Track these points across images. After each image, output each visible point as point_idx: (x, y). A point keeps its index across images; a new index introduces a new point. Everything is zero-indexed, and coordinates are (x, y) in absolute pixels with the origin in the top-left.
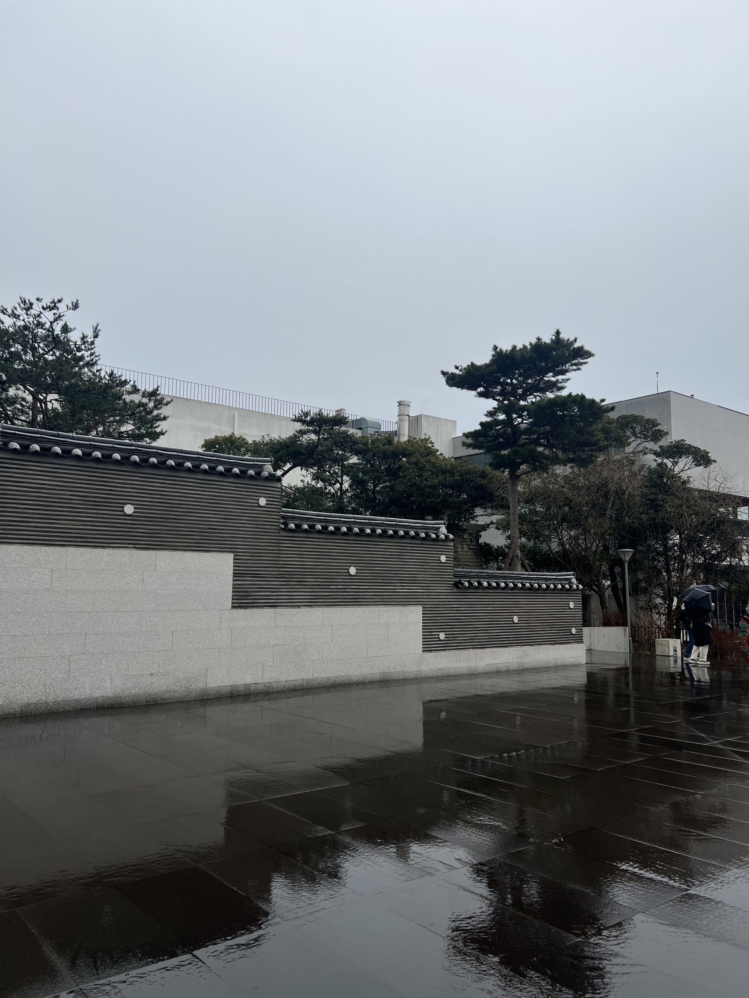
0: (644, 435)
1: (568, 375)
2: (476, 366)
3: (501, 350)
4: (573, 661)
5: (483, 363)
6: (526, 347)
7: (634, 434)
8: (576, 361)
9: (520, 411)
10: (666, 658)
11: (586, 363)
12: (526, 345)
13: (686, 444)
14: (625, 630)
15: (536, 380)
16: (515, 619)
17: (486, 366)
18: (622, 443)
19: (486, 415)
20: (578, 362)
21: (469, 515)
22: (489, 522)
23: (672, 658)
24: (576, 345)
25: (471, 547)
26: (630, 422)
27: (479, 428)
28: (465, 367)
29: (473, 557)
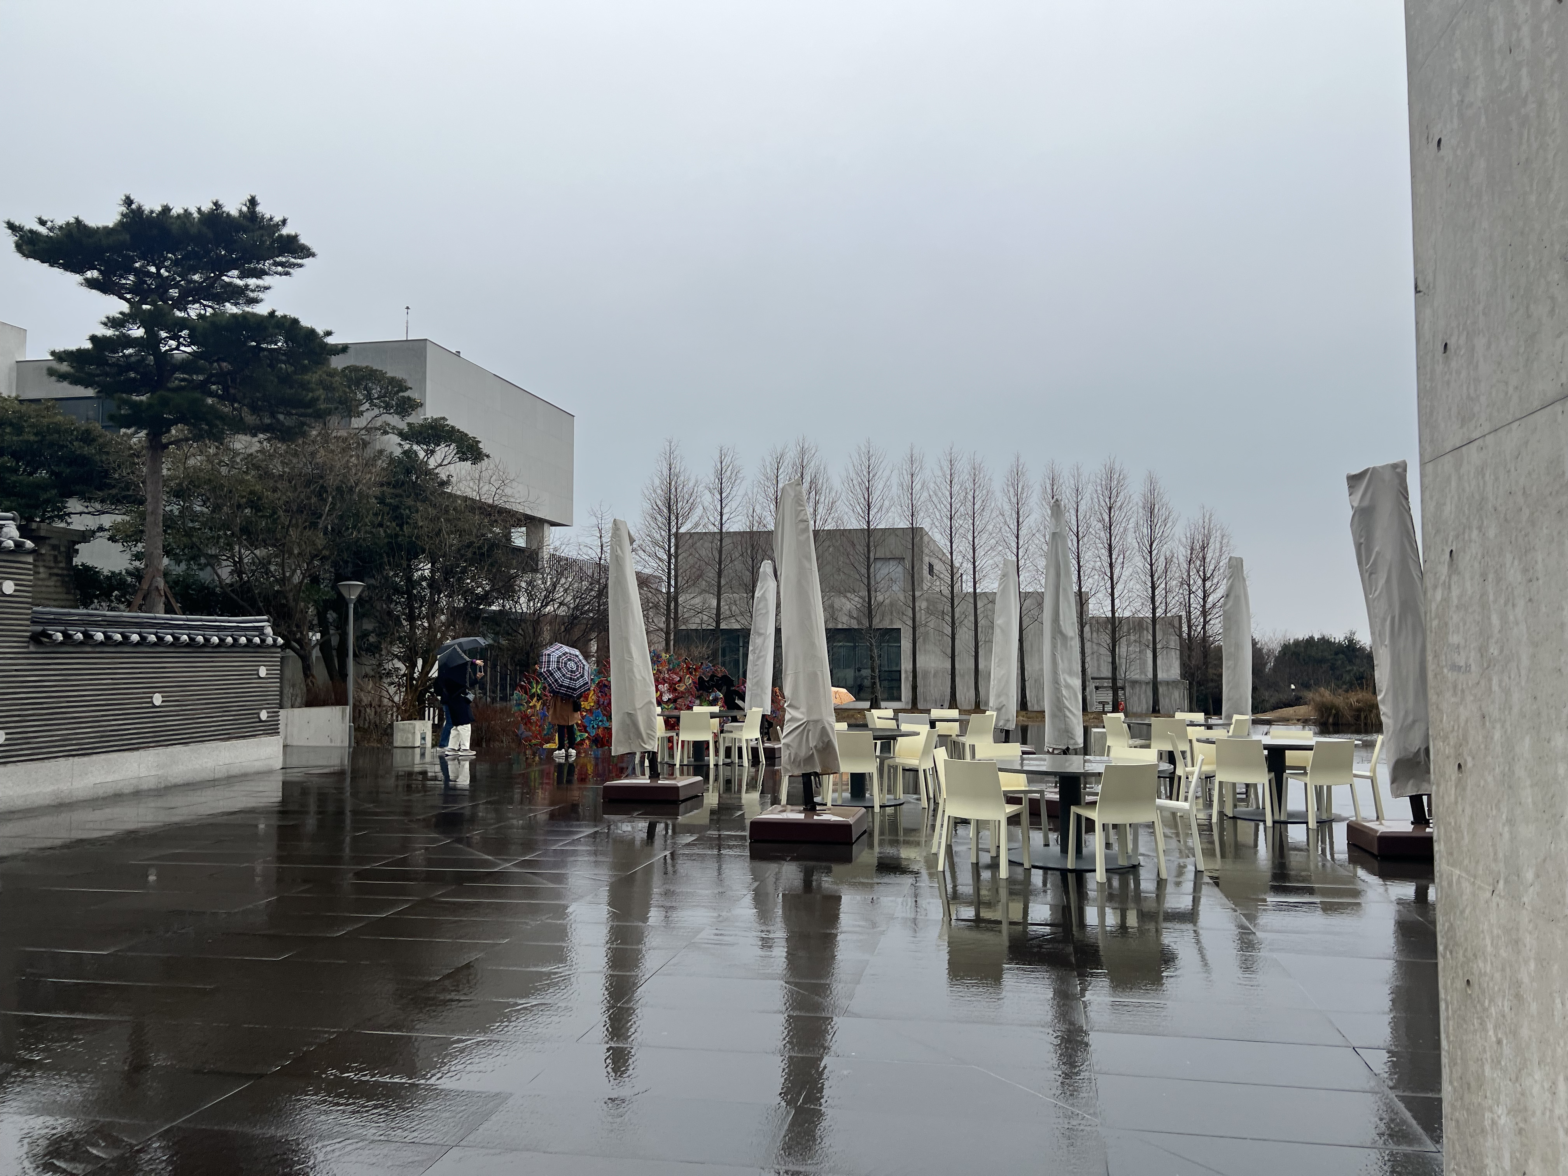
0: (384, 402)
1: (267, 281)
2: (85, 226)
3: (139, 208)
4: (259, 766)
5: (100, 224)
6: (191, 214)
7: (369, 397)
8: (284, 260)
9: (175, 327)
10: (410, 750)
11: (301, 266)
12: (190, 210)
13: (448, 425)
14: (343, 712)
15: (209, 278)
16: (157, 699)
17: (107, 231)
18: (350, 410)
19: (105, 324)
20: (287, 261)
21: (53, 511)
22: (94, 527)
23: (418, 751)
24: (285, 231)
25: (56, 571)
26: (363, 378)
27: (88, 345)
28: (60, 224)
29: (59, 590)
